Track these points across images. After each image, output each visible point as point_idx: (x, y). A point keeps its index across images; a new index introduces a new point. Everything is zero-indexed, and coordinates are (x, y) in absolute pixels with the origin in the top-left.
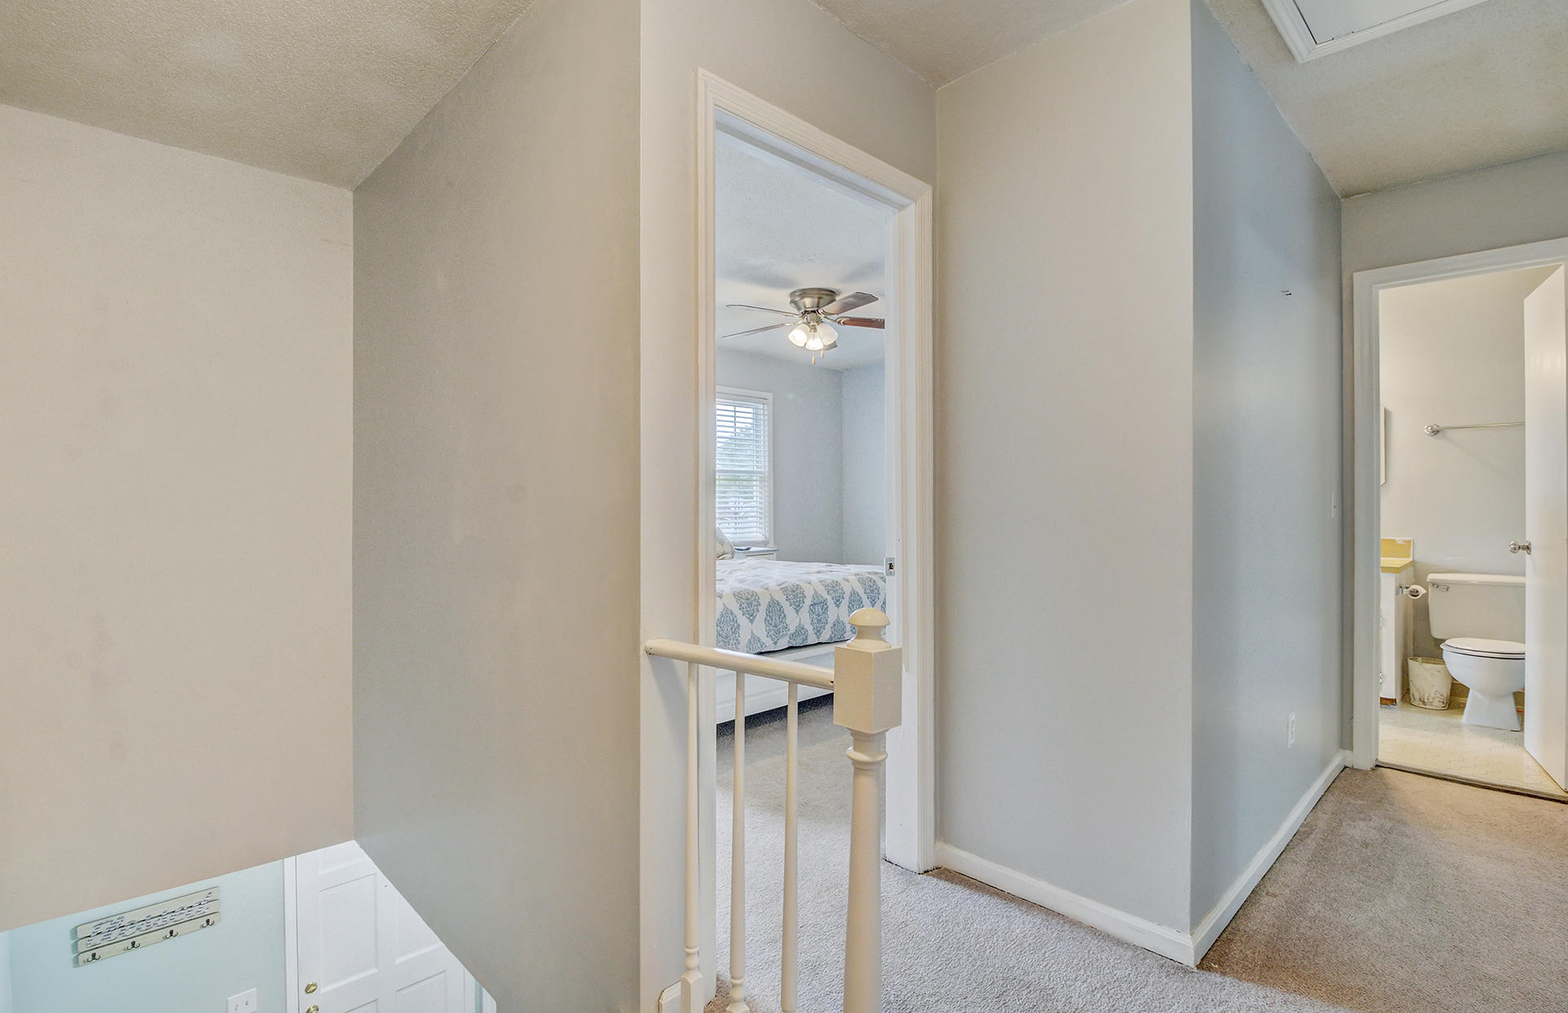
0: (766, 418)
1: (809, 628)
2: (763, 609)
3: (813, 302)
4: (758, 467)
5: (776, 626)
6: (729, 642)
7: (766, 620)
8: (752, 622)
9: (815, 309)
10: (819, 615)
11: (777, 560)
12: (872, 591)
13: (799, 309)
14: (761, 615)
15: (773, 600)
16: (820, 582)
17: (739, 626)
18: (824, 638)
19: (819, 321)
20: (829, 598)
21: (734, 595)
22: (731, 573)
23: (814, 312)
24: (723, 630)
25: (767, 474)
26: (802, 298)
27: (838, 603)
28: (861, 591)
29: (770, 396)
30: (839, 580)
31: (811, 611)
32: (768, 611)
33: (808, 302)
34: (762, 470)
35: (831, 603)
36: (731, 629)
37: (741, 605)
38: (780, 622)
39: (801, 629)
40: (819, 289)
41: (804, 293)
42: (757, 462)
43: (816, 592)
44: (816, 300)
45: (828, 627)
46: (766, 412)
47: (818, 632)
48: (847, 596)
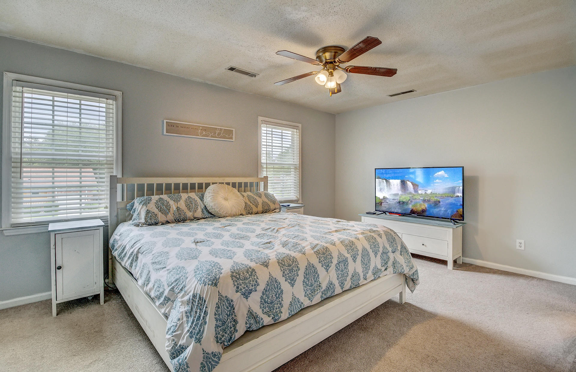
0: (298, 136)
1: (336, 282)
2: (301, 273)
3: (331, 56)
4: (294, 162)
5: (312, 285)
6: (273, 307)
7: (304, 282)
8: (293, 285)
9: (333, 60)
10: (342, 271)
11: (304, 214)
12: (375, 246)
13: (321, 62)
14: (300, 279)
15: (309, 263)
16: (341, 242)
17: (282, 291)
18: (347, 287)
19: (334, 69)
20: (348, 256)
21: (278, 262)
22: (277, 231)
23: (331, 63)
24: (268, 298)
25: (298, 166)
26: (324, 53)
27: (354, 260)
28: (368, 247)
29: (300, 125)
30: (353, 239)
31: (337, 269)
32: (306, 275)
33: (328, 55)
34: (296, 163)
35: (350, 260)
36: (276, 295)
37: (284, 272)
38: (315, 281)
39: (331, 285)
40: (335, 47)
41: (325, 49)
42: (293, 159)
43: (340, 253)
44: (333, 54)
45: (349, 278)
46: (298, 134)
47: (342, 284)
48: (360, 252)
